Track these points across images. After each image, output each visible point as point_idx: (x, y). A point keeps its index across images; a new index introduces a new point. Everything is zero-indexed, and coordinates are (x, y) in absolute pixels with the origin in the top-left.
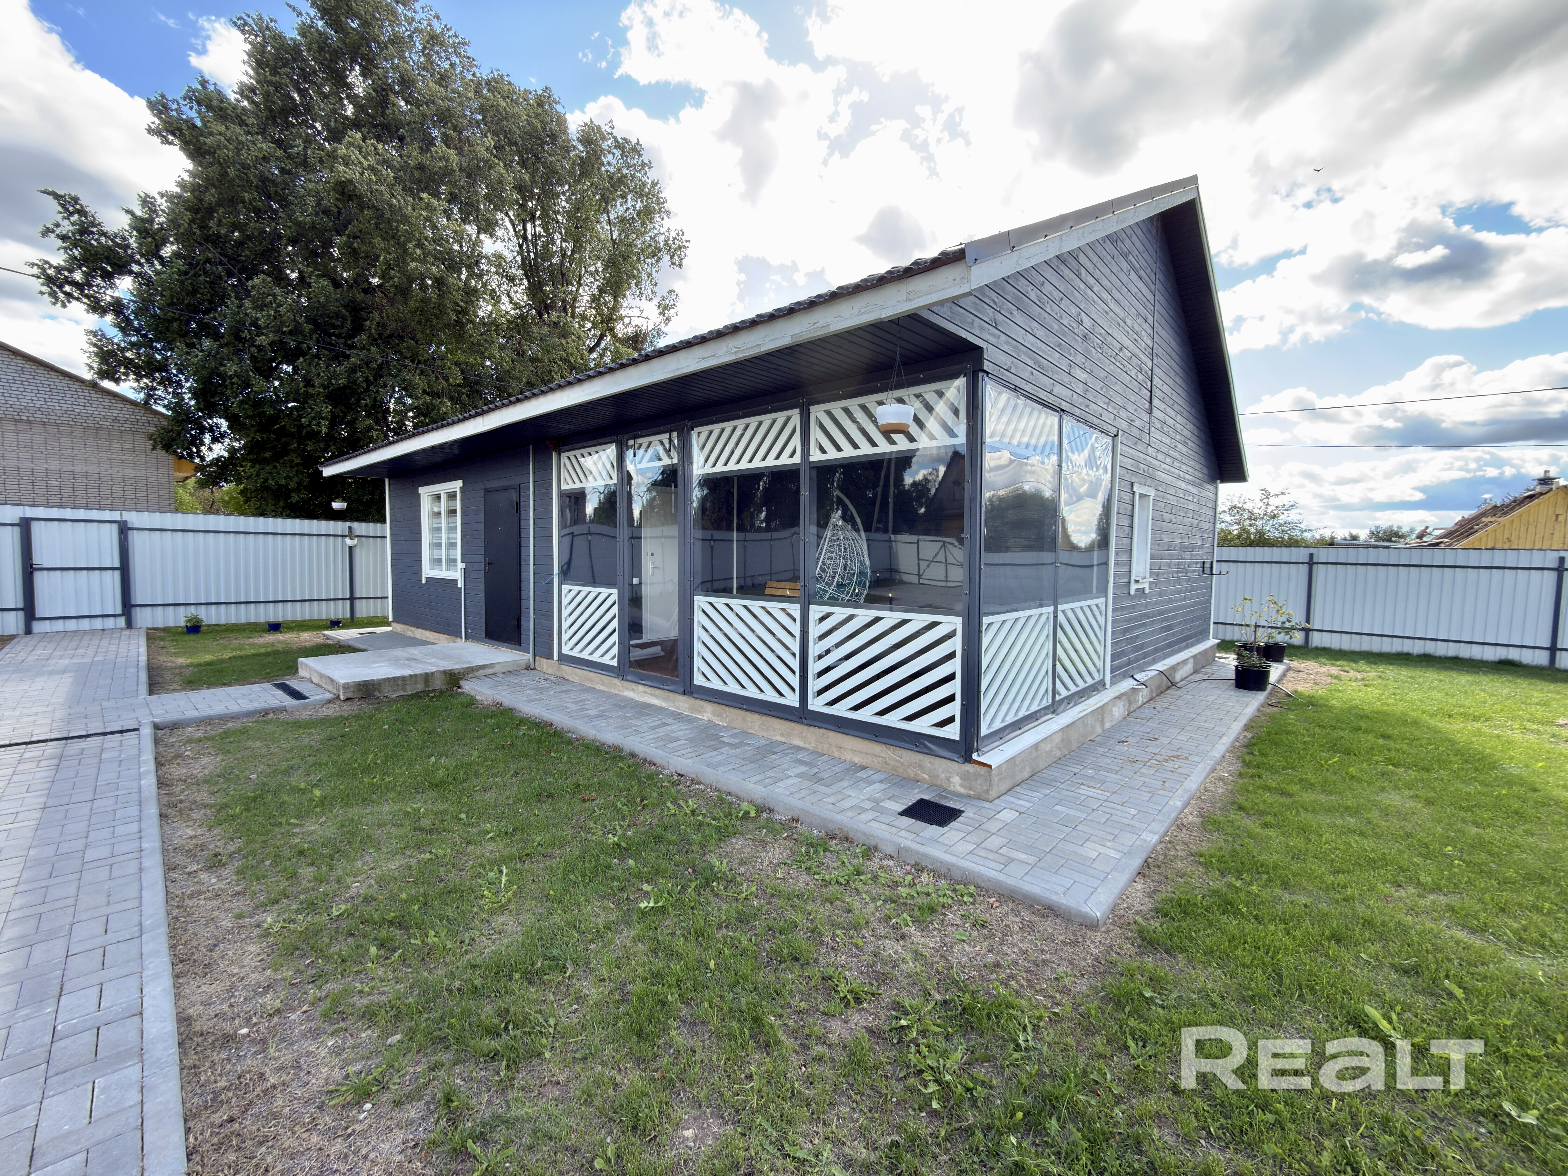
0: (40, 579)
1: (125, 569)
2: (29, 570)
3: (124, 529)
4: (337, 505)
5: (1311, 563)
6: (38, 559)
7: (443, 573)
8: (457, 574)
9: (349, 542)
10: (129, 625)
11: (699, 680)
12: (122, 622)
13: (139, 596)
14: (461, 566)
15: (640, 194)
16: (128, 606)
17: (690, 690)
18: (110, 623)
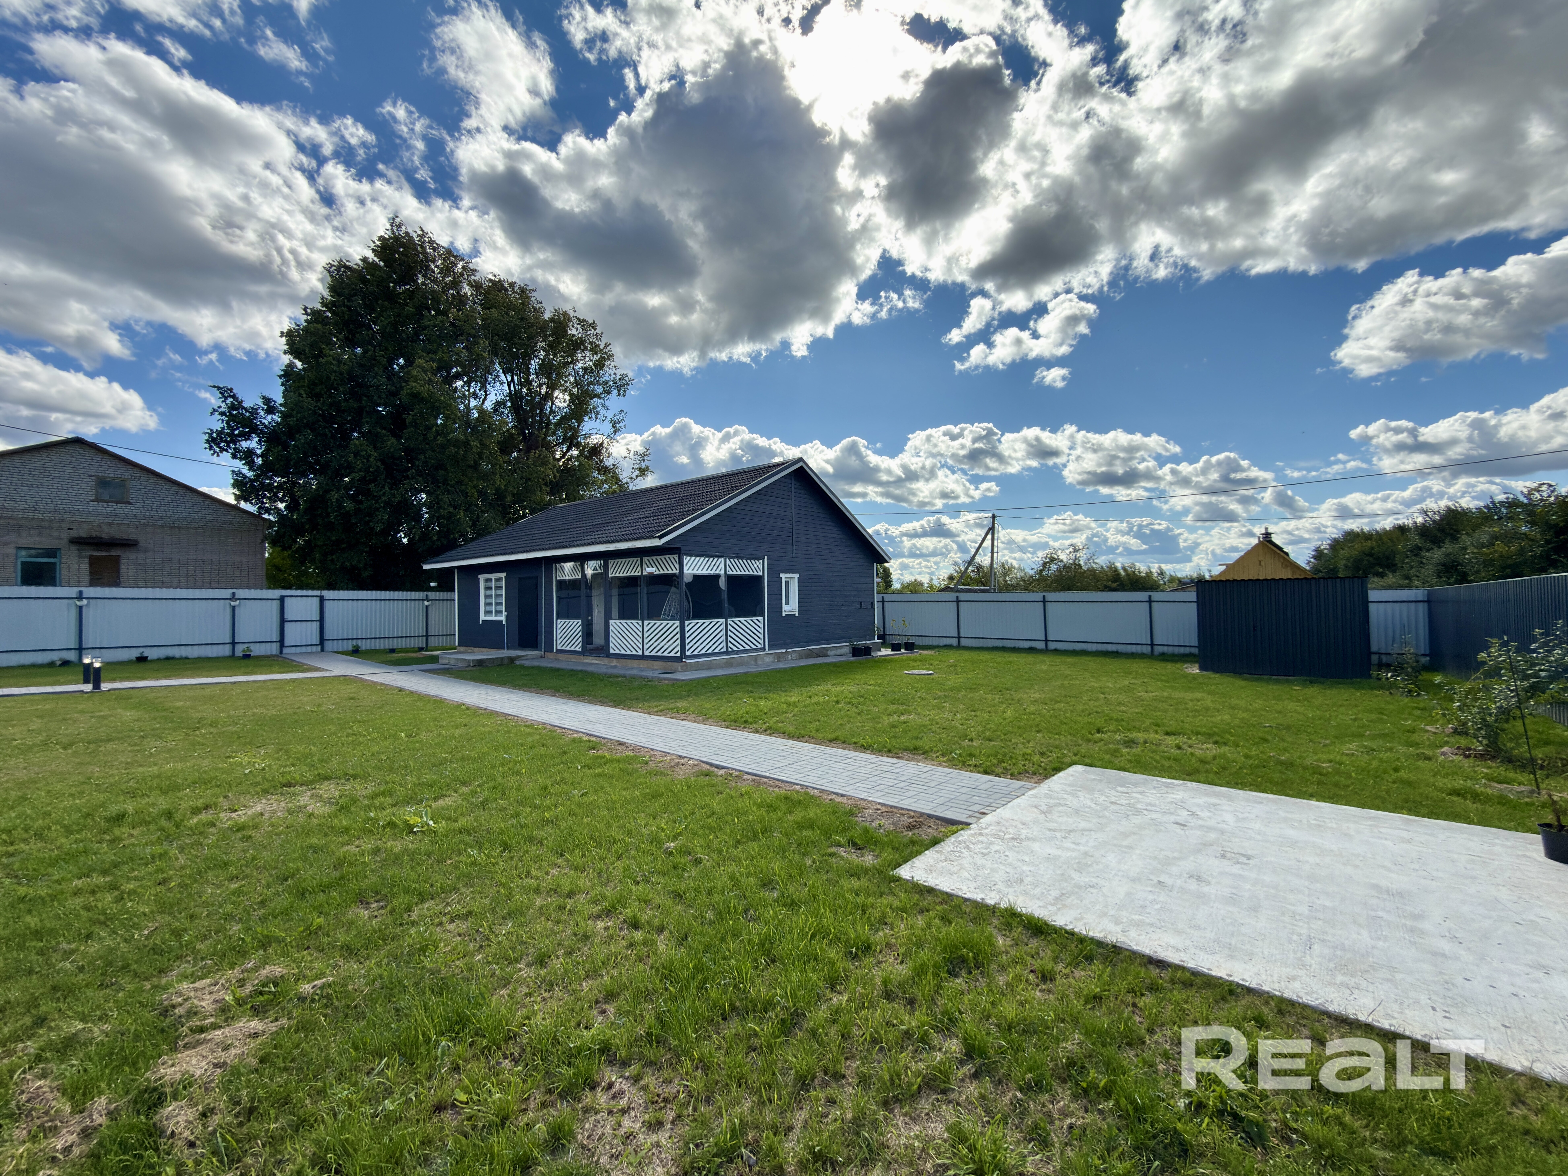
0: (287, 626)
1: (321, 620)
2: (283, 621)
3: (322, 600)
4: (432, 584)
5: (958, 601)
6: (288, 616)
7: (493, 618)
8: (502, 618)
9: (426, 603)
10: (322, 650)
11: (611, 651)
12: (319, 648)
13: (328, 635)
14: (504, 613)
15: (595, 349)
16: (322, 640)
17: (609, 655)
18: (314, 649)
